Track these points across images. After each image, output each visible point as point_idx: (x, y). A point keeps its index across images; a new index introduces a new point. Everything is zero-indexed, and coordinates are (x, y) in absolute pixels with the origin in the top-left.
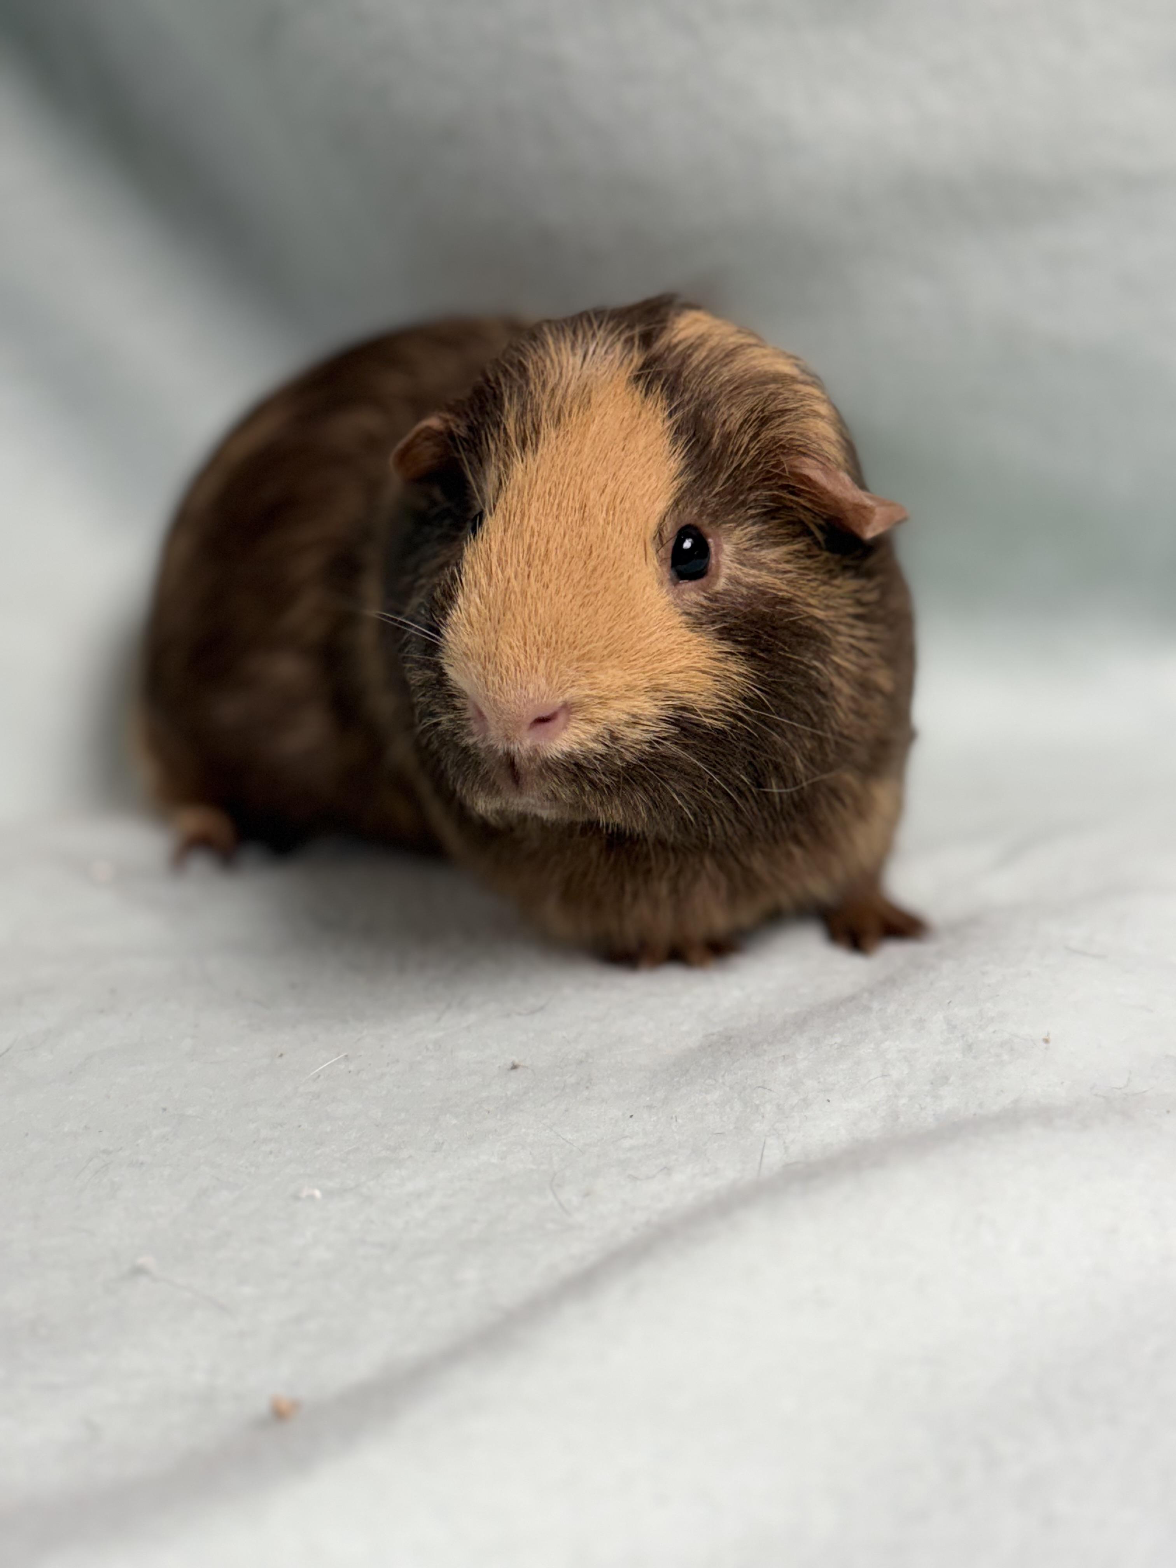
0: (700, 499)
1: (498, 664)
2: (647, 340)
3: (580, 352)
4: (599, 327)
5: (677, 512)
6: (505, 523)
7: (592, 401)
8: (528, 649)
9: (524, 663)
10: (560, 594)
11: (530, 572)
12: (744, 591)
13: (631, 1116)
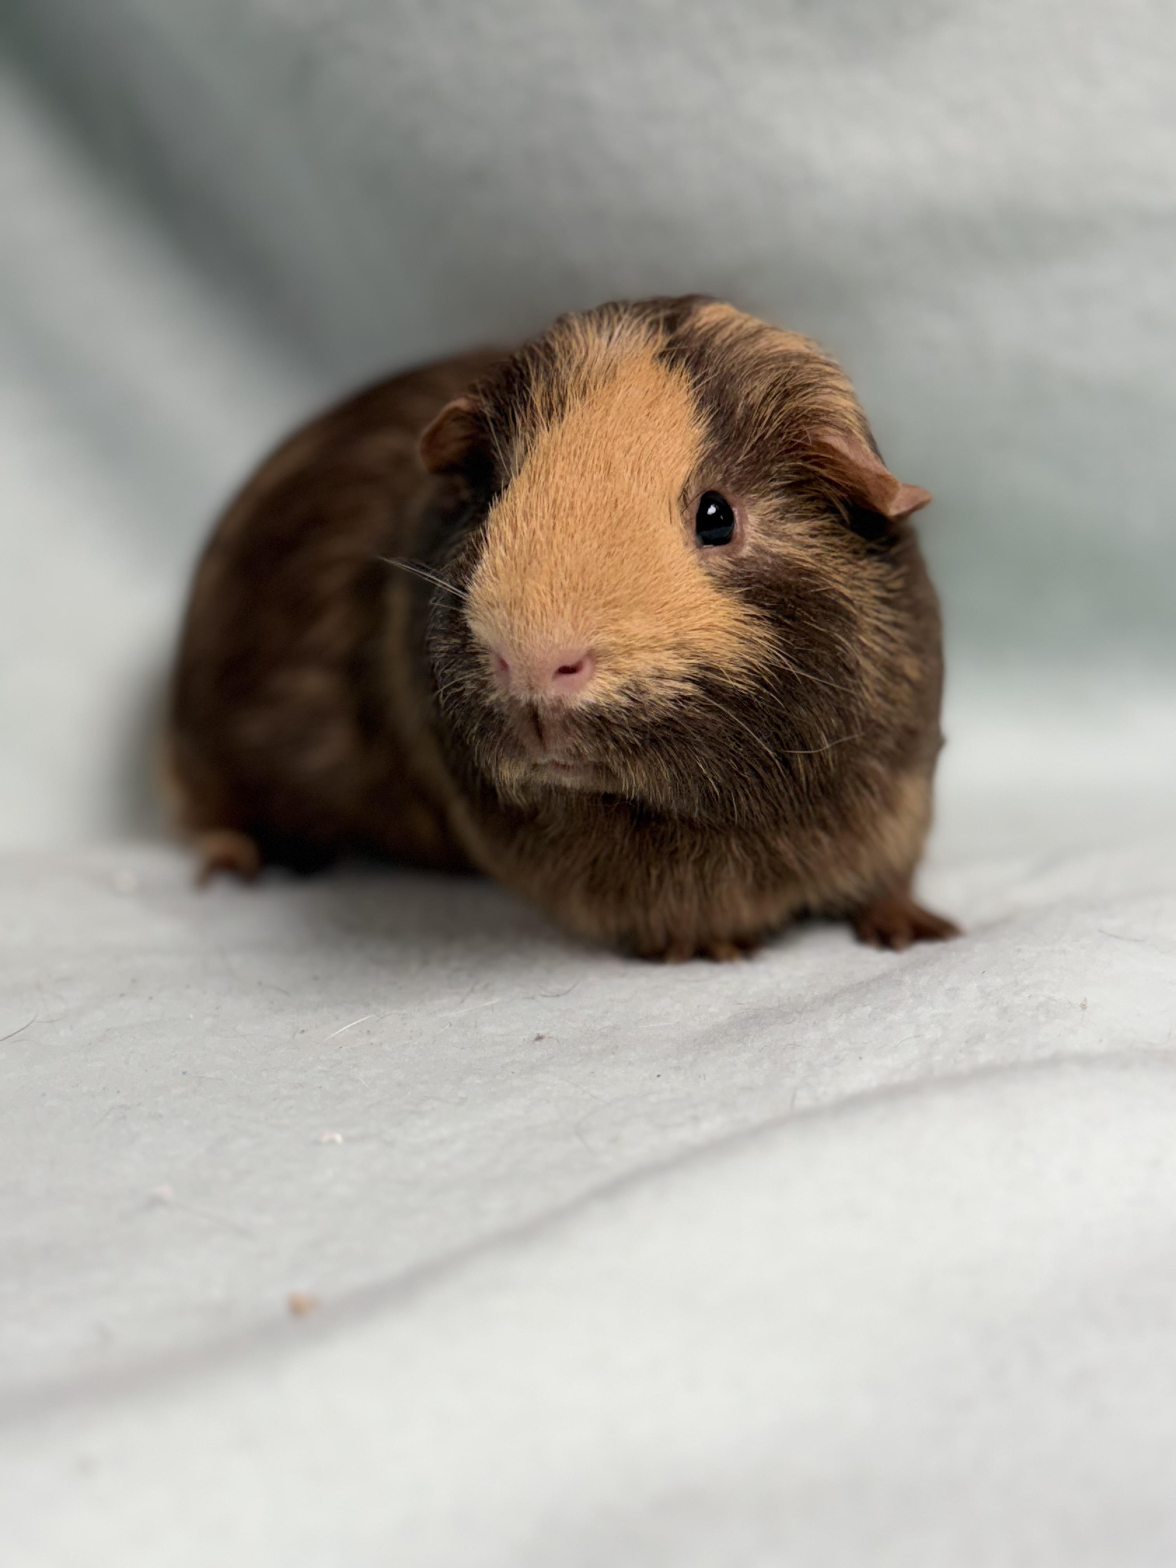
0: (724, 466)
1: (525, 609)
2: (671, 324)
3: (606, 334)
4: (625, 311)
5: (701, 477)
6: (530, 483)
7: (617, 375)
8: (554, 593)
9: (550, 606)
10: (585, 544)
11: (555, 524)
12: (770, 560)
13: (659, 1076)
